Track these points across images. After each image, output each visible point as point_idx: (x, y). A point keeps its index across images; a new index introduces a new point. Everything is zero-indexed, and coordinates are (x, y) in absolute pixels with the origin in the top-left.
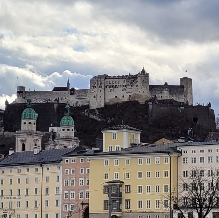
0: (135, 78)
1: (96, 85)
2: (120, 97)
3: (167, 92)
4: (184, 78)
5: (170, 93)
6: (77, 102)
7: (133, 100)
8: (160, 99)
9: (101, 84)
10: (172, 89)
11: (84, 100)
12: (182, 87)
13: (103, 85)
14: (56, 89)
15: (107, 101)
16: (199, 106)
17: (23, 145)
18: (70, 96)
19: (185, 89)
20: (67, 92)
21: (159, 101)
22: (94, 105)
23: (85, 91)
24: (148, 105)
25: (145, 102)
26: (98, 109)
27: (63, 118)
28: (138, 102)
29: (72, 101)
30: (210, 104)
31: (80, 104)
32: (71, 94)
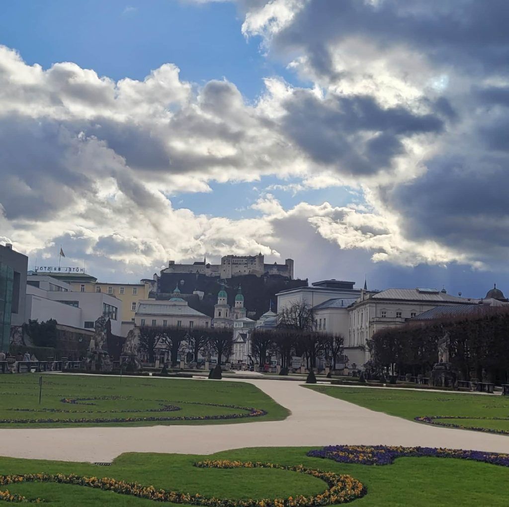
0: (254, 258)
1: (226, 262)
2: (242, 271)
3: (276, 269)
4: (288, 259)
5: (278, 270)
6: (212, 273)
7: (252, 274)
8: (270, 274)
9: (229, 261)
10: (280, 267)
11: (216, 272)
12: (286, 266)
13: (231, 263)
14: (196, 263)
15: (233, 274)
16: (299, 280)
17: (220, 313)
18: (206, 269)
19: (289, 267)
20: (203, 266)
21: (270, 275)
22: (223, 276)
23: (217, 266)
24: (264, 278)
25: (262, 276)
26: (226, 279)
27: (237, 296)
28: (255, 276)
29: (208, 273)
30: (307, 279)
31: (214, 274)
32: (207, 268)
